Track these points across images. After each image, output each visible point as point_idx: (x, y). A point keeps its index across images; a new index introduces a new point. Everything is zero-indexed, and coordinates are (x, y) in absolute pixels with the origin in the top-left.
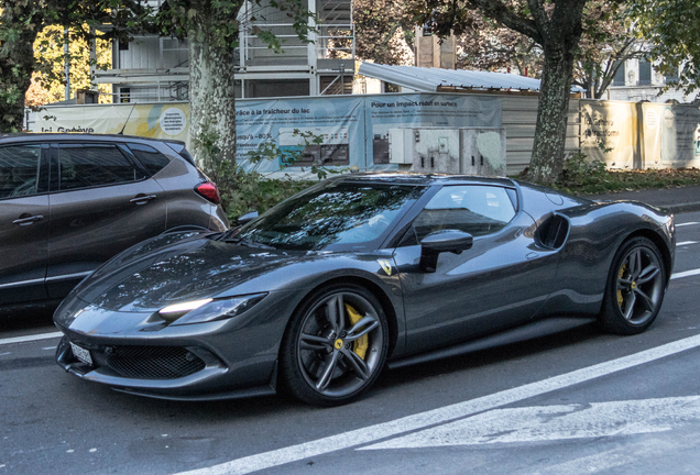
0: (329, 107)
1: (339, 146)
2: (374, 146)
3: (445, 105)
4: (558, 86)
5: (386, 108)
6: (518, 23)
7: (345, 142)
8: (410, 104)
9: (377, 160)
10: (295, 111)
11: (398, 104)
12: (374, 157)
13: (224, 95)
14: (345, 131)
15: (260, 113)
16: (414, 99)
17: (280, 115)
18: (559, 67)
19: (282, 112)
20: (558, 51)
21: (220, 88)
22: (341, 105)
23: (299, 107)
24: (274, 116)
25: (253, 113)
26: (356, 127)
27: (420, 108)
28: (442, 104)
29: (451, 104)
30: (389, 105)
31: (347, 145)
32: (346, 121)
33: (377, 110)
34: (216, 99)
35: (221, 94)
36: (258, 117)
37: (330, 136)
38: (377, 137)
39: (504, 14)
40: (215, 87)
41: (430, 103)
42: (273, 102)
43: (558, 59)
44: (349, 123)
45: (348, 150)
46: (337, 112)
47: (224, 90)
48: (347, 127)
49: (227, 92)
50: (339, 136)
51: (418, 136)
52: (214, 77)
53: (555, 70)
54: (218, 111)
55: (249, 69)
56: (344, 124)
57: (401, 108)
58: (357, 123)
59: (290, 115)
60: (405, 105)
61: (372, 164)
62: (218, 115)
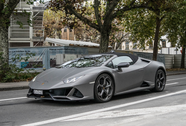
0: (36, 51)
1: (39, 62)
2: (50, 62)
3: (72, 50)
4: (105, 44)
5: (54, 51)
6: (93, 25)
7: (41, 61)
8: (61, 49)
9: (51, 66)
10: (26, 51)
11: (58, 49)
12: (50, 65)
13: (5, 42)
14: (41, 57)
15: (15, 52)
16: (62, 48)
17: (21, 53)
18: (105, 38)
19: (22, 51)
20: (105, 33)
21: (4, 40)
22: (40, 50)
23: (27, 50)
24: (19, 53)
25: (13, 52)
26: (45, 56)
27: (64, 50)
28: (71, 50)
29: (73, 50)
30: (55, 50)
31: (42, 62)
32: (42, 54)
33: (51, 51)
34: (2, 43)
35: (4, 42)
36: (14, 53)
37: (37, 59)
38: (51, 59)
39: (89, 23)
40: (2, 39)
41: (67, 49)
42: (19, 49)
43: (105, 36)
44: (43, 55)
45: (42, 63)
46: (39, 52)
47: (5, 41)
48: (42, 56)
49: (6, 41)
50: (39, 59)
51: (64, 56)
52: (2, 36)
53: (104, 39)
54: (3, 47)
55: (11, 39)
56: (41, 55)
57: (58, 51)
58: (45, 55)
59: (24, 53)
60: (60, 50)
61: (50, 67)
62: (3, 48)
